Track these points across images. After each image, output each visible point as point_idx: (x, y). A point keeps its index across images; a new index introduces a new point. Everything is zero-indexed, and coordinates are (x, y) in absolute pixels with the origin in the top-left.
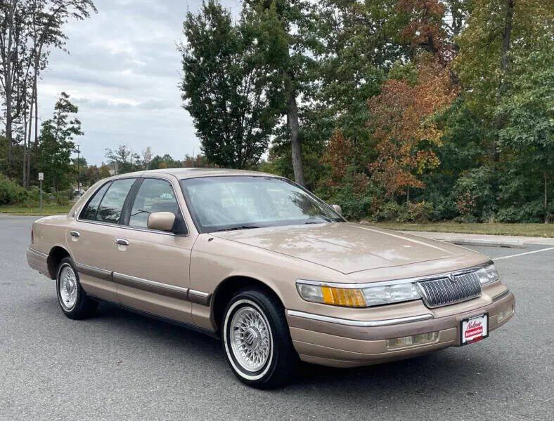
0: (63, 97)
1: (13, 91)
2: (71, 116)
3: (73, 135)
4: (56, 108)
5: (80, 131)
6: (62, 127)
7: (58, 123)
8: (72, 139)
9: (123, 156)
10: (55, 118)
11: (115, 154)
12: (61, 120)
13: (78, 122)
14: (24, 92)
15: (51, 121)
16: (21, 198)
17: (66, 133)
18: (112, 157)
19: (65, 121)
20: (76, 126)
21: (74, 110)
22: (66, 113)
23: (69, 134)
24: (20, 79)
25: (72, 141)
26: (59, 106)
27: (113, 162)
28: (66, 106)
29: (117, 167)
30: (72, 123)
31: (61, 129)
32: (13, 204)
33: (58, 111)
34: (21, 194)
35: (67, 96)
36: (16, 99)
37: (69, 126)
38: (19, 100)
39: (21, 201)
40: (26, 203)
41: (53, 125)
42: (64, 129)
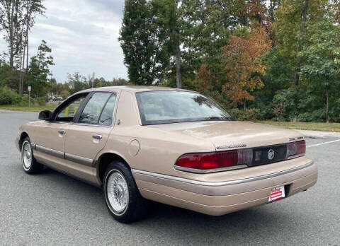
1: (14, 39)
2: (47, 54)
3: (48, 65)
4: (39, 49)
5: (53, 63)
7: (40, 58)
9: (77, 78)
10: (38, 55)
11: (72, 77)
12: (41, 56)
13: (51, 58)
14: (21, 40)
15: (36, 57)
17: (44, 64)
19: (44, 57)
20: (50, 60)
21: (49, 50)
22: (45, 52)
24: (19, 32)
25: (48, 69)
26: (41, 48)
27: (71, 81)
28: (44, 48)
29: (73, 84)
30: (48, 58)
31: (41, 61)
33: (40, 51)
34: (17, 99)
35: (45, 43)
36: (16, 43)
37: (46, 60)
38: (18, 44)
39: (18, 102)
40: (21, 103)
41: (37, 59)
42: (43, 61)
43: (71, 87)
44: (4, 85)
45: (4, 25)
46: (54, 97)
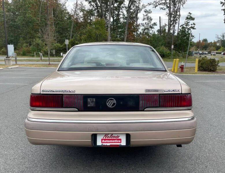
0: (189, 15)
1: (172, 14)
2: (191, 22)
3: (192, 29)
4: (186, 19)
5: (195, 28)
6: (187, 27)
7: (186, 25)
8: (191, 31)
9: (223, 37)
10: (185, 23)
11: (220, 37)
12: (187, 24)
13: (194, 24)
14: (176, 14)
15: (183, 25)
16: (168, 55)
17: (189, 29)
18: (218, 38)
19: (189, 24)
20: (193, 26)
21: (193, 19)
22: (190, 21)
23: (190, 29)
24: (175, 9)
25: (191, 32)
26: (187, 18)
27: (219, 40)
28: (190, 18)
29: (220, 42)
30: (192, 25)
31: (187, 28)
32: (165, 57)
33: (186, 20)
34: (168, 54)
35: (191, 14)
36: (173, 17)
37: (190, 26)
38: (174, 17)
39: (168, 56)
40: (170, 57)
41: (185, 26)
42: (188, 27)
43: (218, 44)
44: (162, 45)
45: (167, 6)
46: (201, 52)
